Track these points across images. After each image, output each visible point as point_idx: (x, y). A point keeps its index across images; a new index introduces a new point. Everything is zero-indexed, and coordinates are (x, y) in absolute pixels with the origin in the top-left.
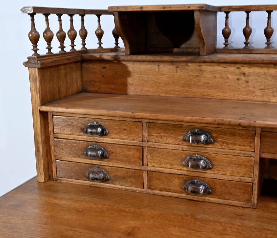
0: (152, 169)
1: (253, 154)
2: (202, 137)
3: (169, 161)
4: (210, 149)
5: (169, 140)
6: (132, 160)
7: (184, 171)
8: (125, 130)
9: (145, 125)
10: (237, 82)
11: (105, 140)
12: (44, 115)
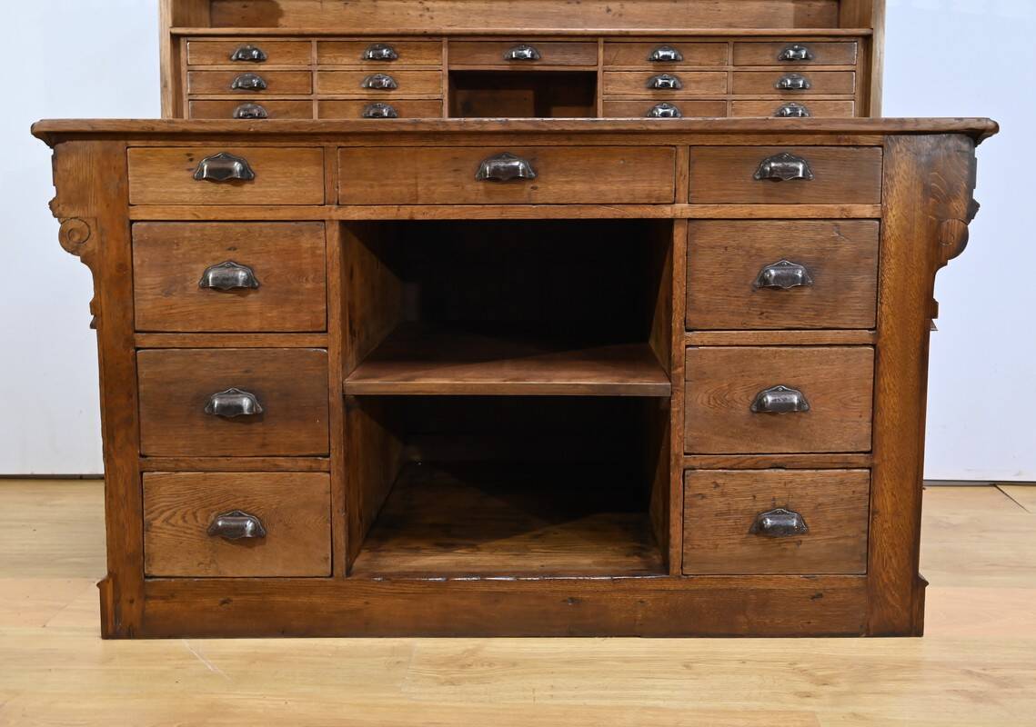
0: (325, 97)
1: (441, 68)
2: (384, 51)
3: (344, 85)
4: (393, 65)
5: (346, 60)
6: (298, 88)
7: (365, 94)
8: (289, 52)
9: (314, 44)
10: (420, 19)
11: (262, 67)
12: (175, 39)
